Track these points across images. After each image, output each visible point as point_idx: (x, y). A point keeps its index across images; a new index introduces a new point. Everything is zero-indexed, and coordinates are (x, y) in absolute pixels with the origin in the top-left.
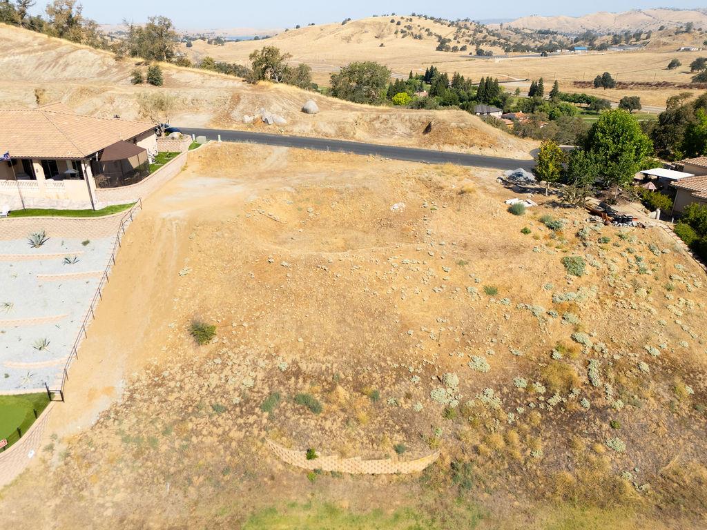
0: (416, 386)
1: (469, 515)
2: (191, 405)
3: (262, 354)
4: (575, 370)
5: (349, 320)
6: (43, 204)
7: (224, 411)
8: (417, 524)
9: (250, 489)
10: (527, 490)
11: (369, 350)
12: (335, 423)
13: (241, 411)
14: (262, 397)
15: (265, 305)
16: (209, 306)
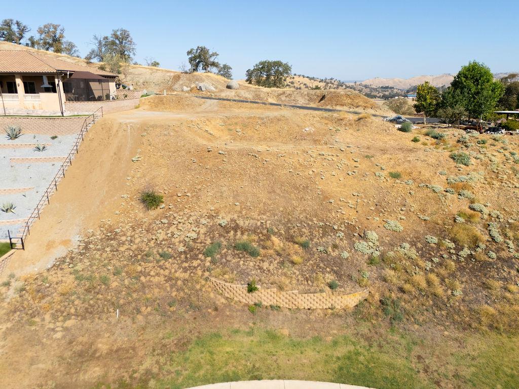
0: (341, 240)
1: (404, 342)
2: (140, 254)
3: (204, 215)
4: (478, 230)
5: (278, 191)
6: (21, 112)
7: (170, 258)
8: (355, 349)
9: (195, 318)
10: (454, 322)
11: (297, 213)
12: (272, 264)
13: (186, 258)
14: (204, 247)
15: (205, 180)
16: (157, 183)
